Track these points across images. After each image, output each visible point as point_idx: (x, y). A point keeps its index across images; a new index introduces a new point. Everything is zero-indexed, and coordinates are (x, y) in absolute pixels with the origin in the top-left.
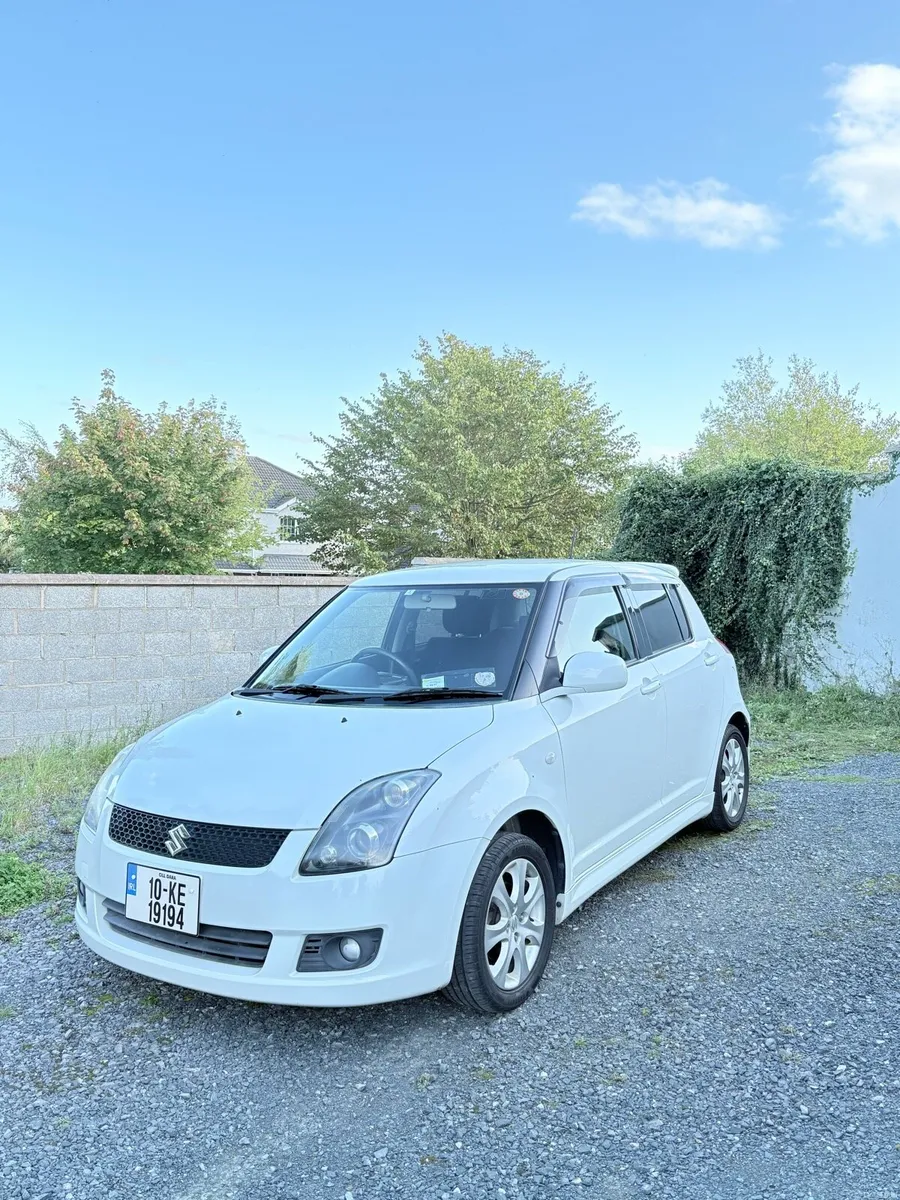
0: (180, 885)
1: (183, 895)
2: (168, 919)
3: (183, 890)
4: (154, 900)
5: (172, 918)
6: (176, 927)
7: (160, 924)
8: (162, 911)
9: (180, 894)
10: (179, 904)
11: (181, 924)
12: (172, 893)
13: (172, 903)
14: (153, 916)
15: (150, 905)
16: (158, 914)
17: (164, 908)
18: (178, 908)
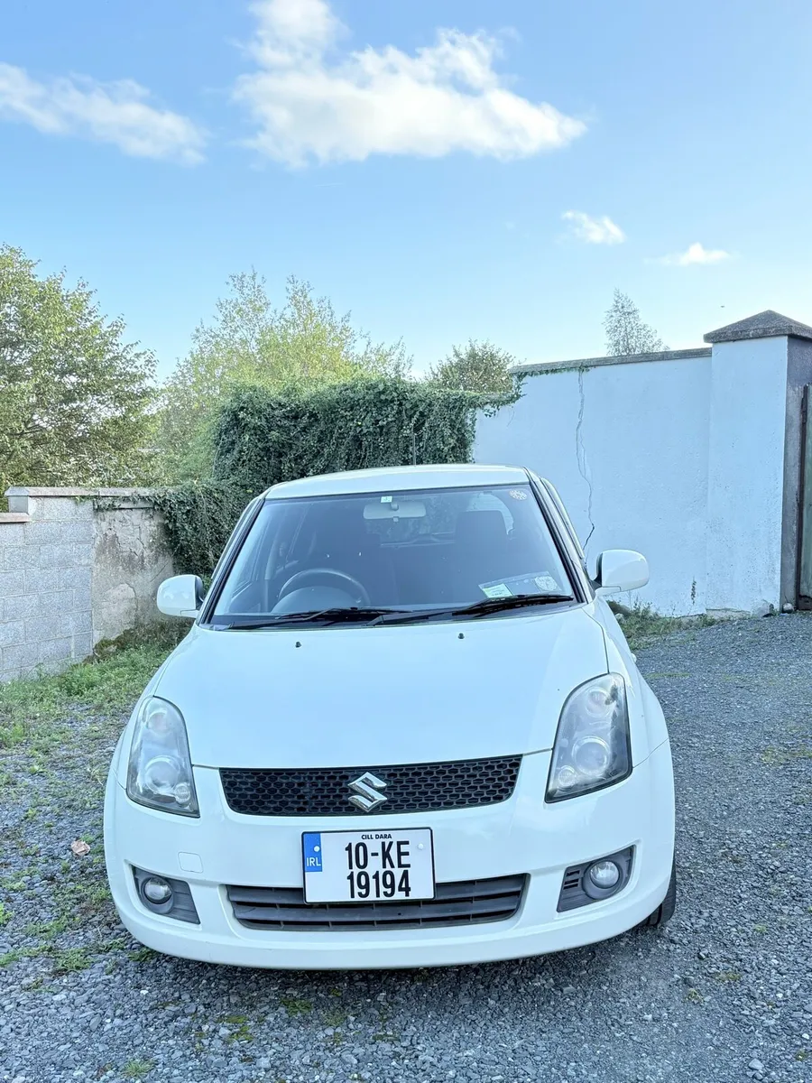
0: (399, 844)
1: (407, 854)
2: (382, 889)
3: (404, 848)
4: (356, 870)
5: (392, 886)
6: (399, 896)
7: (372, 897)
8: (372, 882)
9: (400, 854)
10: (400, 866)
11: (407, 890)
12: (386, 855)
13: (388, 868)
14: (357, 890)
15: (351, 877)
16: (367, 887)
17: (376, 877)
18: (398, 873)
